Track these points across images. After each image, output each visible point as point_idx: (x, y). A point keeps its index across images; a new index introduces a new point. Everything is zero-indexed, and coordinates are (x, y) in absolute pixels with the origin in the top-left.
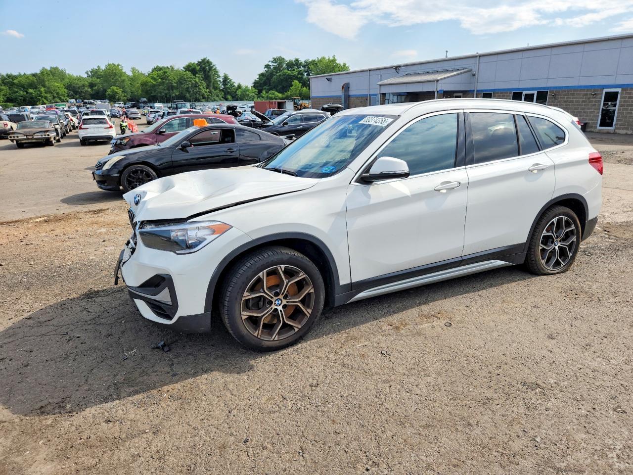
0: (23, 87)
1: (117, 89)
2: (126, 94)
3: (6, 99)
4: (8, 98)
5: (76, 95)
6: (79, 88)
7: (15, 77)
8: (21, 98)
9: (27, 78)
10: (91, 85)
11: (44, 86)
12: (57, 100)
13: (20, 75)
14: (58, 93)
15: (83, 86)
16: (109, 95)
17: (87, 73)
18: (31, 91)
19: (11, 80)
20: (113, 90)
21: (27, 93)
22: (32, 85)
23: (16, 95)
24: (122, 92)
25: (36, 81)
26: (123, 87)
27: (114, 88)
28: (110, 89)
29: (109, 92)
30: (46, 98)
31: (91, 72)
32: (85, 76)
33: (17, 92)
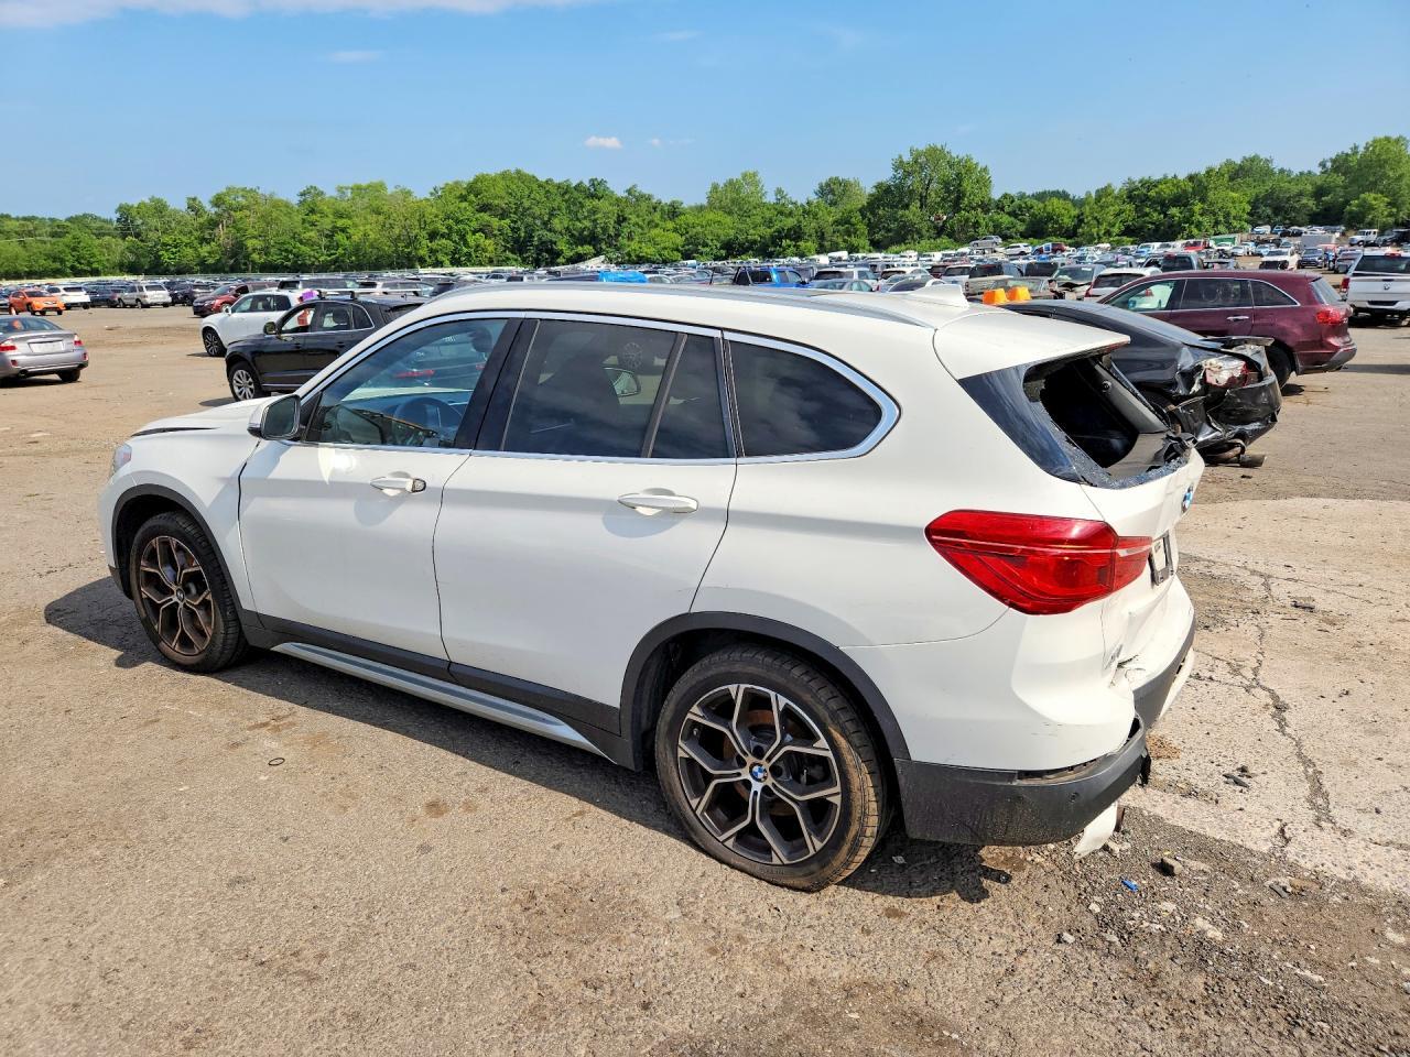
0: (1163, 205)
1: (1375, 199)
2: (1394, 210)
3: (1123, 228)
4: (1128, 227)
5: (1276, 215)
6: (1288, 199)
7: (1156, 184)
8: (1150, 226)
9: (1176, 185)
10: (1319, 192)
11: (1203, 200)
12: (1221, 228)
13: (1164, 181)
14: (1227, 215)
15: (1301, 194)
16: (1351, 212)
17: (1323, 165)
18: (1174, 211)
19: (1145, 191)
20: (1365, 201)
21: (1166, 215)
22: (1180, 200)
23: (1144, 222)
24: (1389, 204)
25: (1191, 190)
26: (1394, 195)
27: (1370, 197)
28: (1358, 199)
29: (1354, 206)
30: (1199, 225)
31: (1334, 161)
32: (1318, 171)
33: (1147, 215)
